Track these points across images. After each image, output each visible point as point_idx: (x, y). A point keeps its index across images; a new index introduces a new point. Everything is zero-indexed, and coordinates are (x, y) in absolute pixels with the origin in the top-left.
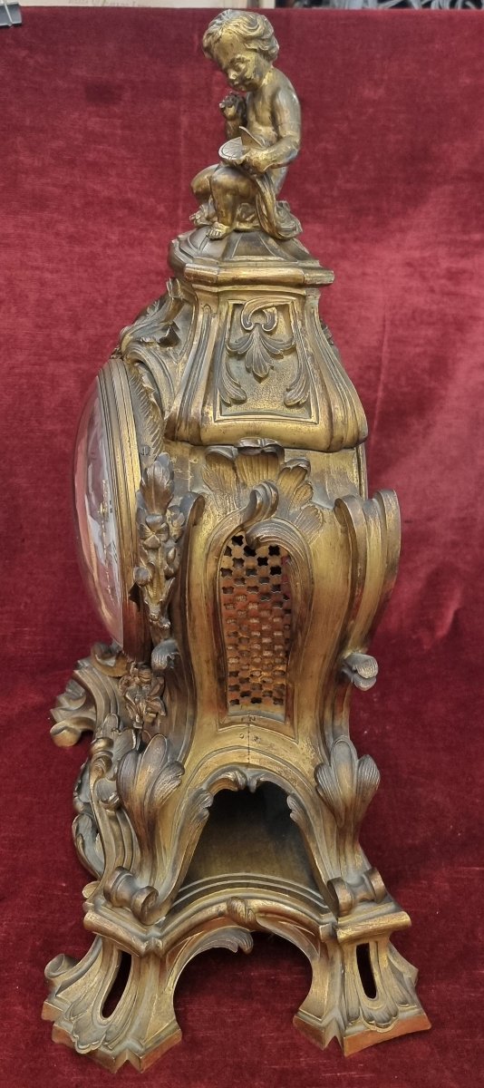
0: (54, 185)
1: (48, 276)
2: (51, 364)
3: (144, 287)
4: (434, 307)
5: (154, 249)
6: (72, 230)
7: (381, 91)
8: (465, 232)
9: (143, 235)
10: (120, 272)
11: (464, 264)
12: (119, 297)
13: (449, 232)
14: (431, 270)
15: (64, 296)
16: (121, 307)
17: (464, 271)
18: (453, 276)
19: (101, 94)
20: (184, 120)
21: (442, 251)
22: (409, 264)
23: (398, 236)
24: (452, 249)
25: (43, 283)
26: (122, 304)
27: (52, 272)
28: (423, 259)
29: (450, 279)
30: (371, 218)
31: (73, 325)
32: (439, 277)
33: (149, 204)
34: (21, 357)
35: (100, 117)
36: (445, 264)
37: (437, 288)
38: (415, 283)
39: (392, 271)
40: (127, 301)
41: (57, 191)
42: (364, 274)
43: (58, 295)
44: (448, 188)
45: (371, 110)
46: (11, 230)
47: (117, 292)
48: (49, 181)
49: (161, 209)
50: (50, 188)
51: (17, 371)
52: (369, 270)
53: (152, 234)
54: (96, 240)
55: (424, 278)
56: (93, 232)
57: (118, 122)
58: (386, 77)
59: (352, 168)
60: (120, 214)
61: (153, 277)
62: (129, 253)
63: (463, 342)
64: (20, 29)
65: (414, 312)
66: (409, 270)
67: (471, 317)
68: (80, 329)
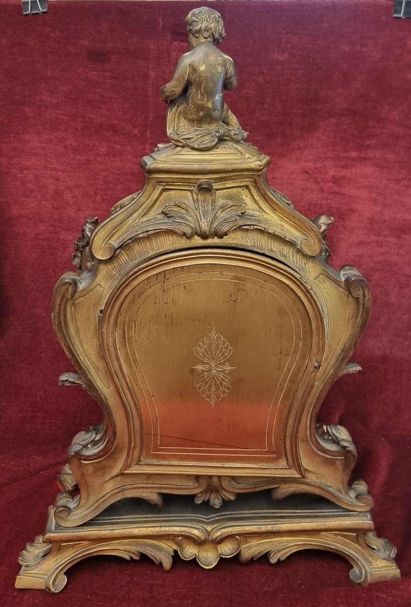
0: (64, 115)
1: (59, 174)
2: (63, 232)
3: (122, 183)
4: (324, 202)
5: (129, 157)
6: (74, 144)
7: (286, 56)
8: (346, 151)
9: (123, 148)
10: (106, 173)
11: (344, 173)
12: (105, 190)
13: (333, 150)
14: (322, 176)
15: (70, 188)
16: (105, 197)
17: (344, 178)
18: (336, 180)
19: (98, 56)
20: (152, 74)
21: (329, 163)
22: (306, 172)
23: (297, 152)
24: (336, 162)
25: (57, 179)
26: (106, 194)
27: (63, 172)
28: (316, 168)
29: (334, 183)
30: (279, 140)
31: (76, 207)
32: (327, 181)
33: (128, 128)
34: (43, 228)
35: (97, 71)
36: (331, 173)
37: (325, 189)
38: (311, 185)
39: (294, 176)
40: (110, 192)
41: (66, 118)
42: (274, 178)
43: (66, 187)
44: (333, 120)
45: (278, 68)
46: (37, 145)
47: (103, 187)
48: (61, 112)
49: (136, 131)
50: (62, 117)
51: (40, 237)
52: (277, 176)
53: (129, 148)
54: (90, 151)
55: (317, 182)
56: (88, 146)
57: (108, 74)
58: (289, 46)
59: (266, 106)
60: (108, 134)
61: (128, 177)
62: (112, 160)
63: (344, 227)
64: (46, 15)
65: (309, 204)
66: (306, 176)
67: (350, 210)
68: (80, 210)
